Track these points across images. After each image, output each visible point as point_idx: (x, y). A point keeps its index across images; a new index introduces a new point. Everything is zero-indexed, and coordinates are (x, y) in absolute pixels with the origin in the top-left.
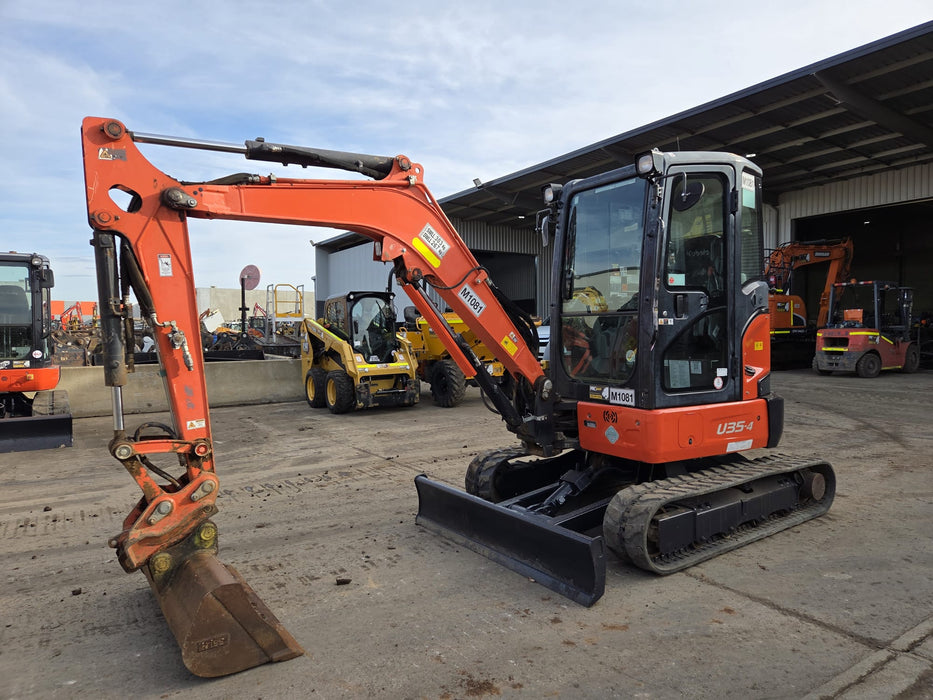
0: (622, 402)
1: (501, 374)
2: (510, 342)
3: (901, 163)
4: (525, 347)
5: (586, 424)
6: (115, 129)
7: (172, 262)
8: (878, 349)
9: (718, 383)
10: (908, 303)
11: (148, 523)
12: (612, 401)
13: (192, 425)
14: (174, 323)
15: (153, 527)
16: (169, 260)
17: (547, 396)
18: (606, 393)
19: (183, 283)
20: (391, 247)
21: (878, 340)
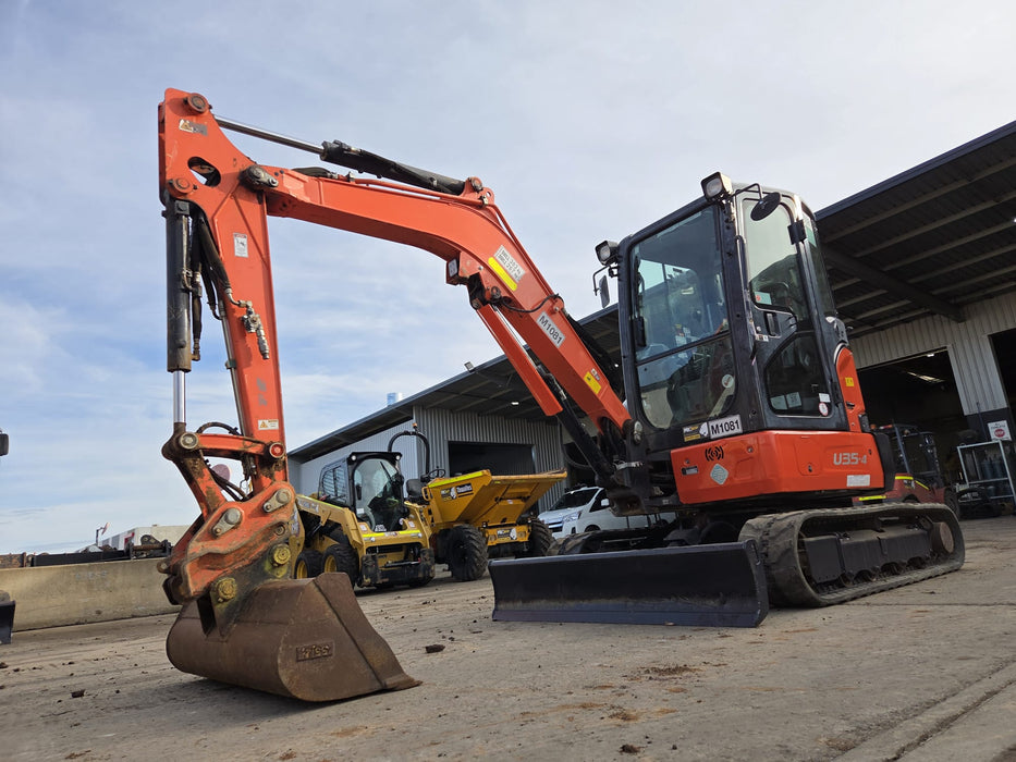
0: (726, 433)
1: (526, 539)
2: (592, 379)
3: (886, 322)
4: (608, 386)
5: (684, 473)
6: (199, 103)
7: (248, 242)
8: (916, 494)
9: (823, 409)
10: (931, 448)
11: (213, 535)
12: (713, 436)
13: (264, 425)
14: (250, 304)
15: (217, 541)
16: (245, 241)
17: (639, 438)
18: (704, 429)
19: (259, 266)
20: (468, 263)
21: (913, 485)
